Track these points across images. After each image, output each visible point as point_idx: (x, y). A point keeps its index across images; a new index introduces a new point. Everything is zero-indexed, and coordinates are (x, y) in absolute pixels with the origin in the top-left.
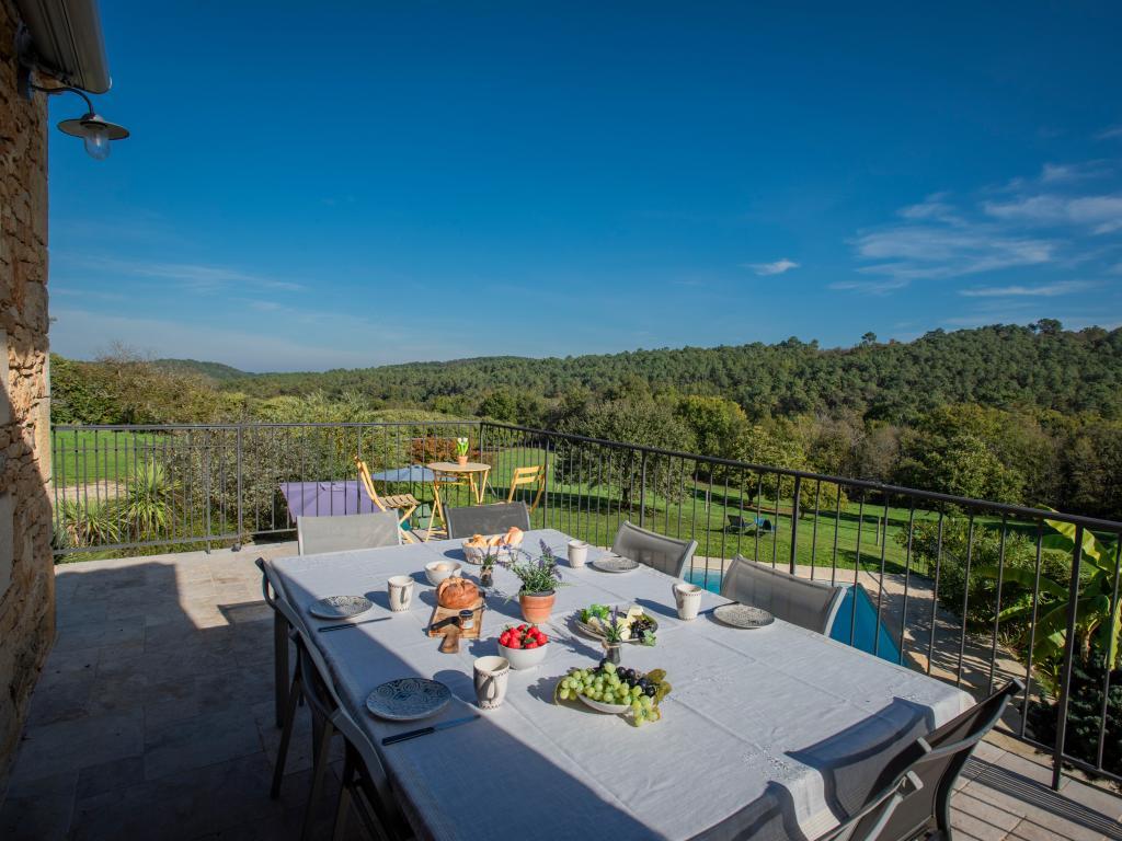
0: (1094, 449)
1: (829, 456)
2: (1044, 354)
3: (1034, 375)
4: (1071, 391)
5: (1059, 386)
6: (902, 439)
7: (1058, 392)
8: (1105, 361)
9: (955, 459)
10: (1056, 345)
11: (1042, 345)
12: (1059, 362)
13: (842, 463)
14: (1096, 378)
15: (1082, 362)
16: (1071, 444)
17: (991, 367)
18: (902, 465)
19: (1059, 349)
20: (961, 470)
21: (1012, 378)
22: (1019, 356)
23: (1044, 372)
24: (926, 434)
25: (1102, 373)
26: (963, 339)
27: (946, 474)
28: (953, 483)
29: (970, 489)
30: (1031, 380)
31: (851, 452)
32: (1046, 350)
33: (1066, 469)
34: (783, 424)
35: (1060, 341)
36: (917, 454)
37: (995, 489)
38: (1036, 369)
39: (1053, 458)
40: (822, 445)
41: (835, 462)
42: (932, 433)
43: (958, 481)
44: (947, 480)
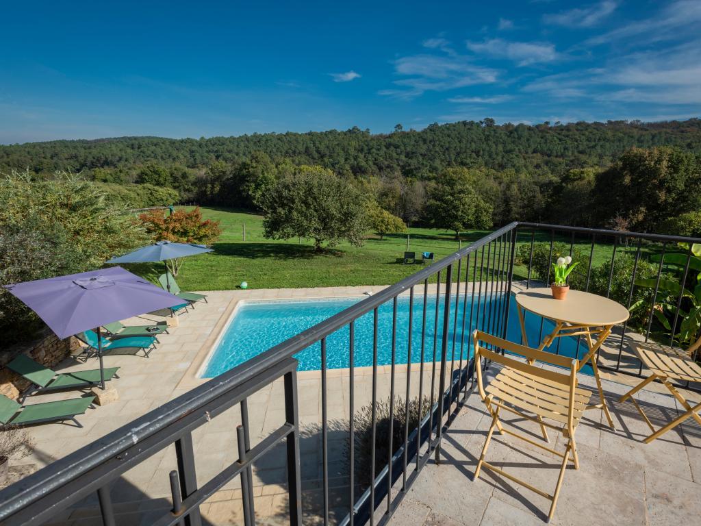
0: (519, 190)
1: (389, 201)
2: (487, 139)
3: (483, 150)
4: (499, 158)
5: (495, 156)
6: (428, 188)
7: (494, 159)
8: (513, 142)
9: (460, 199)
10: (493, 133)
11: (487, 133)
12: (494, 142)
13: (396, 204)
14: (510, 151)
15: (504, 143)
16: (508, 187)
17: (463, 145)
18: (428, 203)
19: (494, 135)
20: (464, 205)
21: (473, 152)
22: (476, 139)
23: (488, 149)
24: (440, 185)
25: (513, 148)
26: (448, 129)
27: (456, 208)
28: (460, 213)
29: (468, 216)
30: (481, 153)
31: (401, 198)
32: (488, 136)
33: (506, 201)
34: (361, 182)
35: (494, 131)
36: (435, 197)
37: (480, 214)
38: (484, 146)
39: (501, 195)
40: (384, 194)
41: (392, 204)
42: (443, 184)
43: (462, 212)
44: (457, 211)
